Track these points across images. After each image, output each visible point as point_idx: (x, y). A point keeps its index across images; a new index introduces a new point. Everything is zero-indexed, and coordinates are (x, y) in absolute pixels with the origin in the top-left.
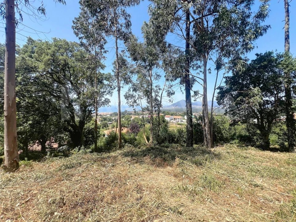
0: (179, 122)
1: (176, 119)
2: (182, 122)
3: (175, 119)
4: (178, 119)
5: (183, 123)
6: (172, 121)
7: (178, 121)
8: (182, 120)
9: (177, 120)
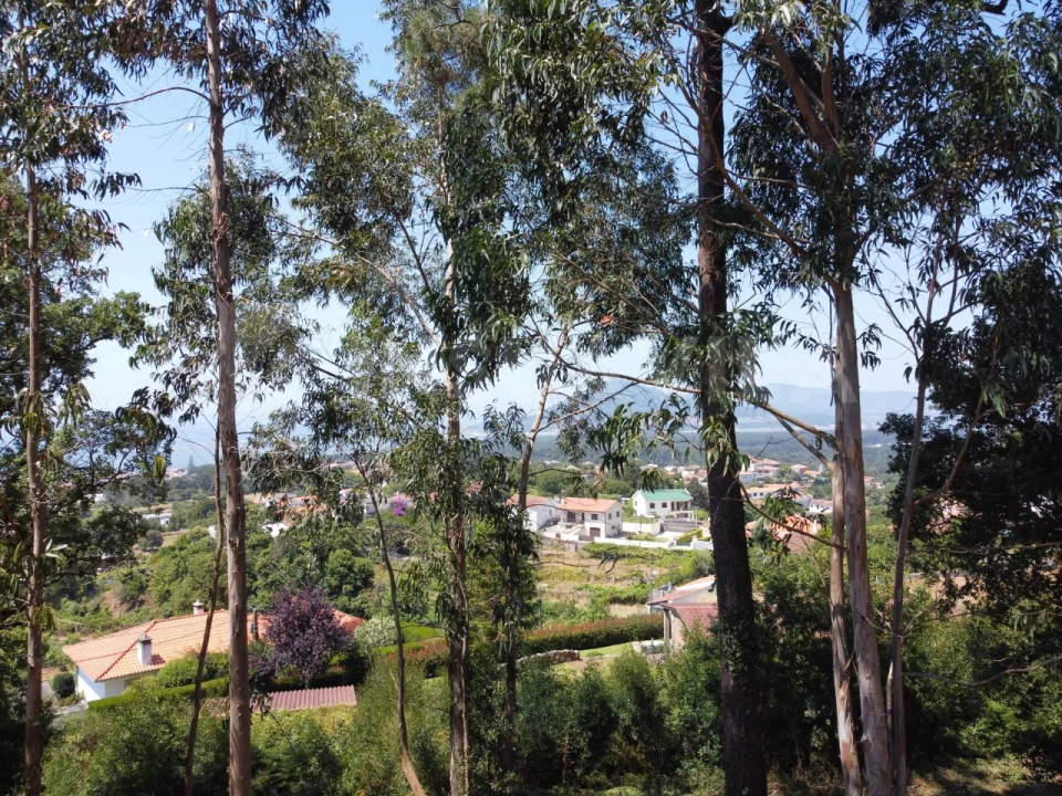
0: (601, 540)
1: (579, 518)
2: (619, 534)
3: (571, 516)
4: (595, 517)
5: (621, 542)
6: (550, 533)
7: (595, 531)
8: (615, 521)
9: (589, 525)
